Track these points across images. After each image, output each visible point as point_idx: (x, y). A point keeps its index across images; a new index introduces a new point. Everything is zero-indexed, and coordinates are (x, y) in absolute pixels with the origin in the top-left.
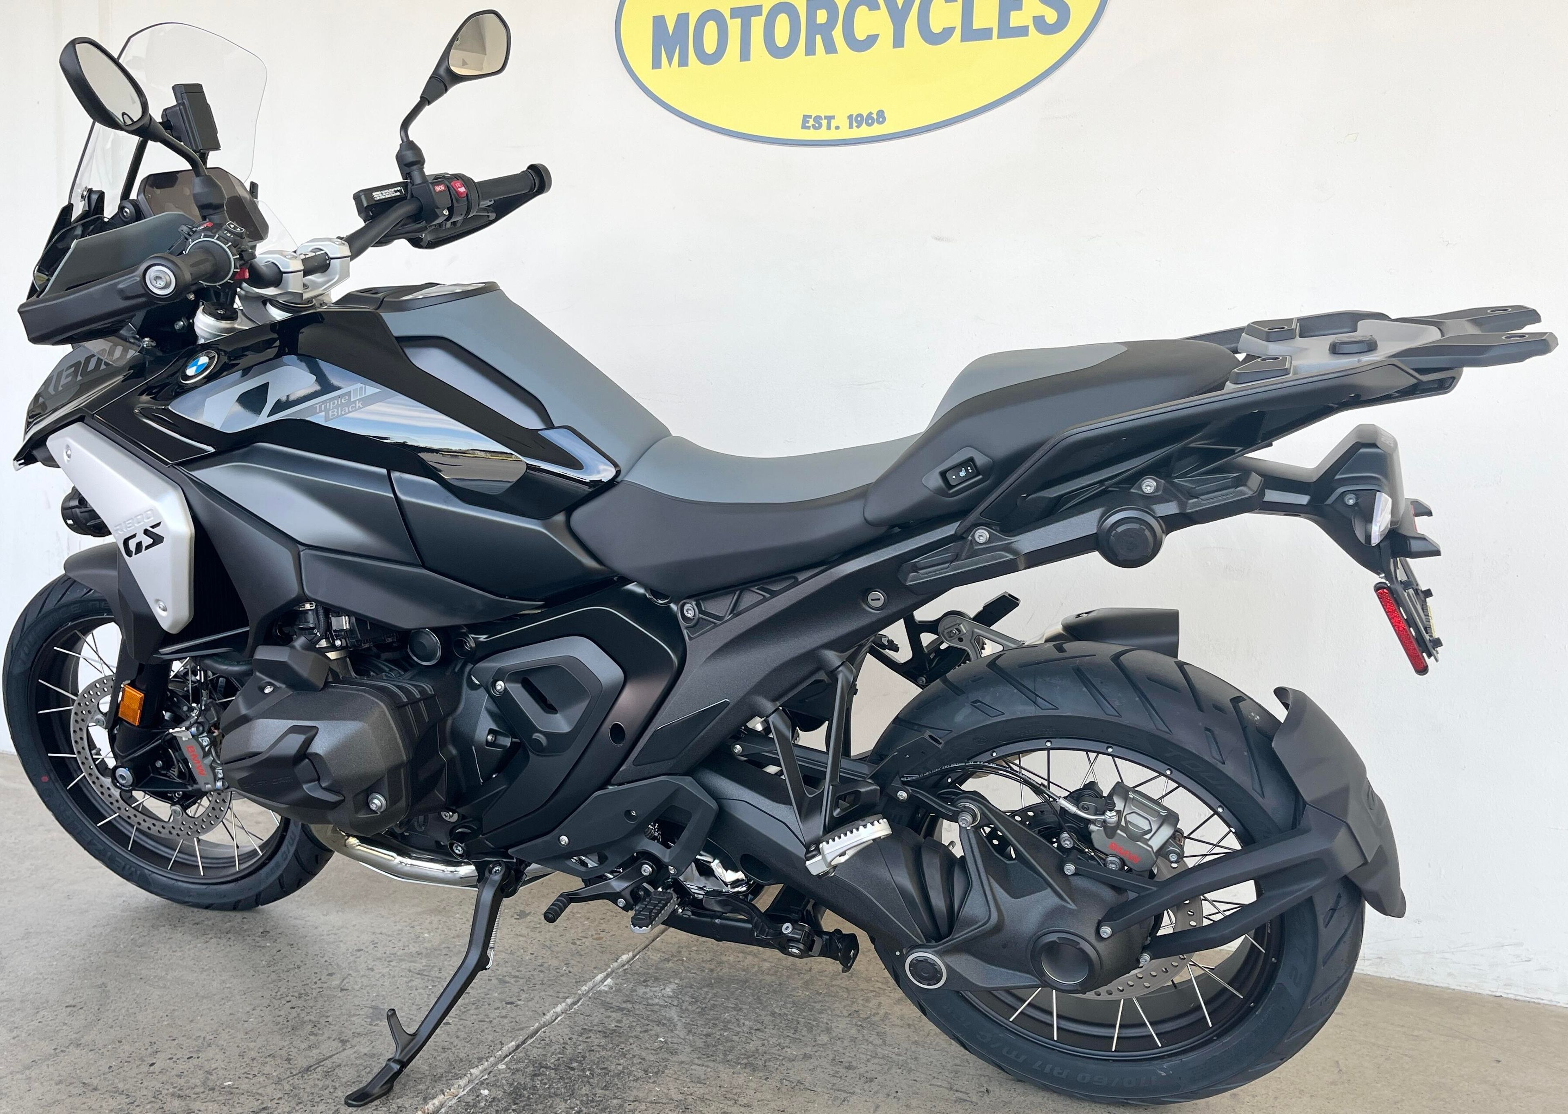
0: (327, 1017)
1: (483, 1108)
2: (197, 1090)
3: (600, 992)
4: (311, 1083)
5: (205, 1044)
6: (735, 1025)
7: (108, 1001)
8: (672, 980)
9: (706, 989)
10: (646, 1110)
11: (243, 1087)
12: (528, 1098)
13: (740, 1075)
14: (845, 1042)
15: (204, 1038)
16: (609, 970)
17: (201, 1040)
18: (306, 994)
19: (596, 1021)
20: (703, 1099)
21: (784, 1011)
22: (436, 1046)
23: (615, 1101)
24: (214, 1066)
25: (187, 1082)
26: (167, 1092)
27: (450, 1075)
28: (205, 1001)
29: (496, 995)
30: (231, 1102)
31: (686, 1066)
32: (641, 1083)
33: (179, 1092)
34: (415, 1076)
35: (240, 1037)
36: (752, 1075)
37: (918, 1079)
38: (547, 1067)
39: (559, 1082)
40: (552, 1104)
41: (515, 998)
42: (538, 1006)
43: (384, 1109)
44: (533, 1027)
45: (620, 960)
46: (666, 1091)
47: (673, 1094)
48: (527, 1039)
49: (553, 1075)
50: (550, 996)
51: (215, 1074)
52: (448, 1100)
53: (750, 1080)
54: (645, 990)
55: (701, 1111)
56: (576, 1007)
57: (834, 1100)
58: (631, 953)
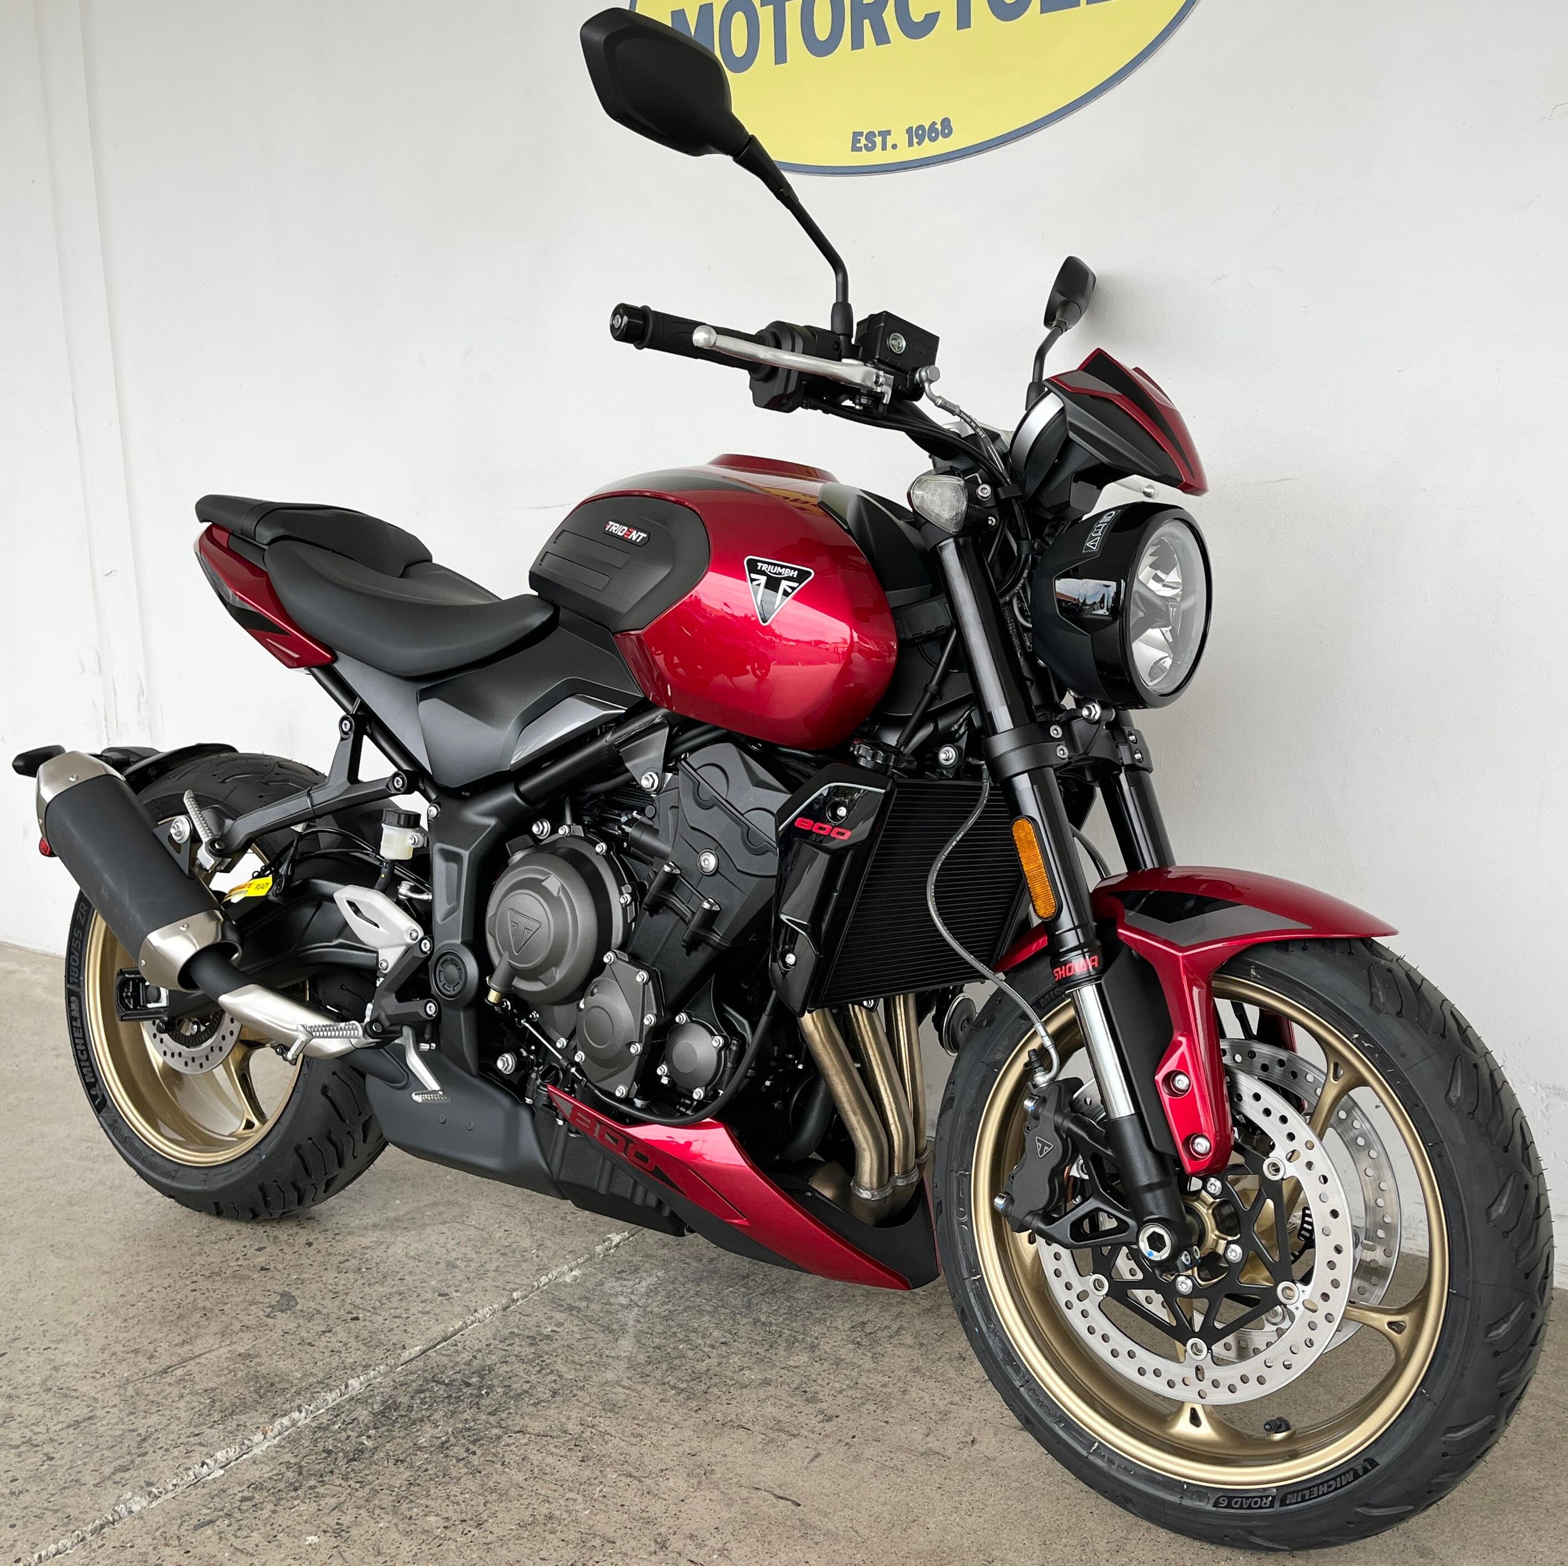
0: (226, 1303)
1: (335, 1432)
2: (32, 1390)
3: (557, 1285)
4: (159, 1388)
5: (73, 1332)
6: (700, 1334)
8: (655, 1271)
10: (526, 1445)
11: (82, 1389)
12: (395, 1422)
13: (669, 1404)
14: (826, 1364)
16: (588, 1255)
17: (71, 1327)
18: (219, 1274)
19: (532, 1322)
20: (603, 1434)
21: (771, 1318)
22: (326, 1347)
23: (495, 1431)
24: (66, 1360)
25: (27, 1379)
27: (321, 1386)
28: (104, 1277)
29: (434, 1283)
30: (59, 1407)
31: (607, 1388)
32: (540, 1408)
35: (115, 1325)
36: (683, 1405)
38: (439, 1381)
39: (443, 1402)
40: (417, 1431)
41: (453, 1289)
42: (474, 1300)
43: (221, 1427)
44: (452, 1329)
45: (607, 1243)
46: (564, 1420)
47: (570, 1426)
48: (438, 1343)
49: (441, 1392)
50: (497, 1287)
51: (62, 1371)
52: (303, 1419)
53: (676, 1412)
54: (614, 1284)
55: (591, 1450)
56: (519, 1304)
57: (767, 1443)
58: (626, 1234)
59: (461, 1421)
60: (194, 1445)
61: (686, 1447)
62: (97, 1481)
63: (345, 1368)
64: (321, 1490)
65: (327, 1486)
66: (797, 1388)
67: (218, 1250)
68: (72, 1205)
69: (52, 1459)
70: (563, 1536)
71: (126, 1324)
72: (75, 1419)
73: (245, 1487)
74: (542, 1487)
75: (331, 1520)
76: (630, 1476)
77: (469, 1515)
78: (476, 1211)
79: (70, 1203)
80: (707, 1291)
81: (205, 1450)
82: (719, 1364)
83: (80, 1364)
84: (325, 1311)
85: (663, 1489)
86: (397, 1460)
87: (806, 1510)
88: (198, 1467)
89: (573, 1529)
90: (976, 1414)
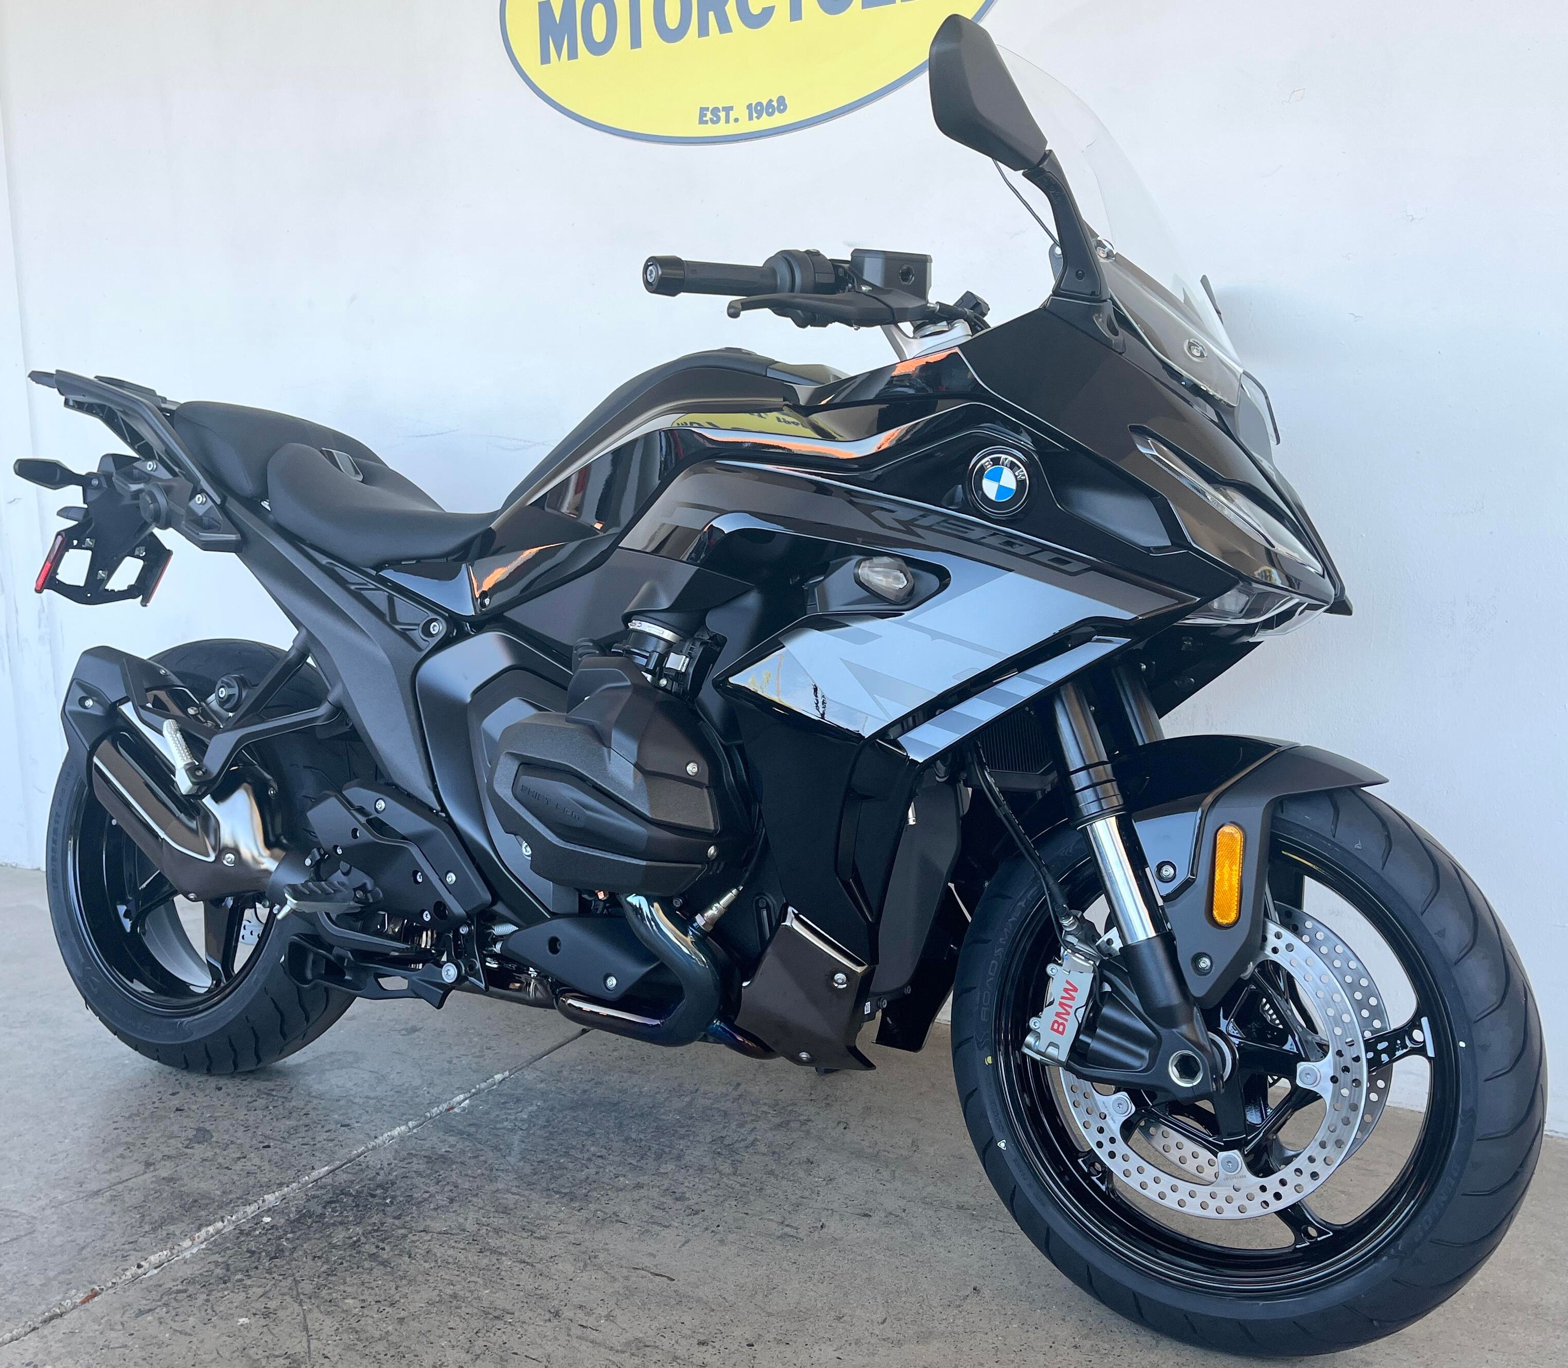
0: (147, 1138)
1: (256, 1236)
3: (449, 1115)
4: (92, 1207)
6: (579, 1150)
8: (535, 1102)
9: (567, 1112)
10: (429, 1241)
12: (310, 1227)
13: (554, 1206)
14: (691, 1172)
16: (473, 1090)
18: (138, 1115)
19: (428, 1144)
20: (497, 1231)
21: (642, 1136)
22: (242, 1170)
23: (401, 1231)
27: (241, 1201)
28: (31, 1121)
29: (336, 1116)
31: (499, 1195)
32: (440, 1212)
34: (203, 1202)
36: (566, 1205)
37: (750, 1212)
38: (347, 1194)
39: (352, 1210)
40: (331, 1233)
41: (354, 1121)
42: (374, 1128)
43: (153, 1236)
44: (356, 1153)
45: (490, 1081)
46: (461, 1220)
47: (468, 1225)
48: (344, 1164)
49: (350, 1203)
50: (395, 1118)
52: (225, 1226)
53: (561, 1211)
54: (498, 1113)
55: (488, 1243)
56: (415, 1131)
57: (643, 1234)
58: (507, 1073)
59: (370, 1225)
60: (129, 1250)
61: (571, 1238)
62: (43, 1281)
63: (261, 1186)
64: (249, 1282)
65: (253, 1279)
66: (666, 1190)
70: (468, 1310)
73: (179, 1282)
74: (446, 1274)
75: (260, 1305)
76: (523, 1262)
77: (383, 1297)
81: (140, 1254)
82: (597, 1173)
84: (238, 1141)
85: (553, 1271)
86: (315, 1257)
87: (680, 1284)
88: (134, 1268)
89: (475, 1305)
90: (824, 1206)
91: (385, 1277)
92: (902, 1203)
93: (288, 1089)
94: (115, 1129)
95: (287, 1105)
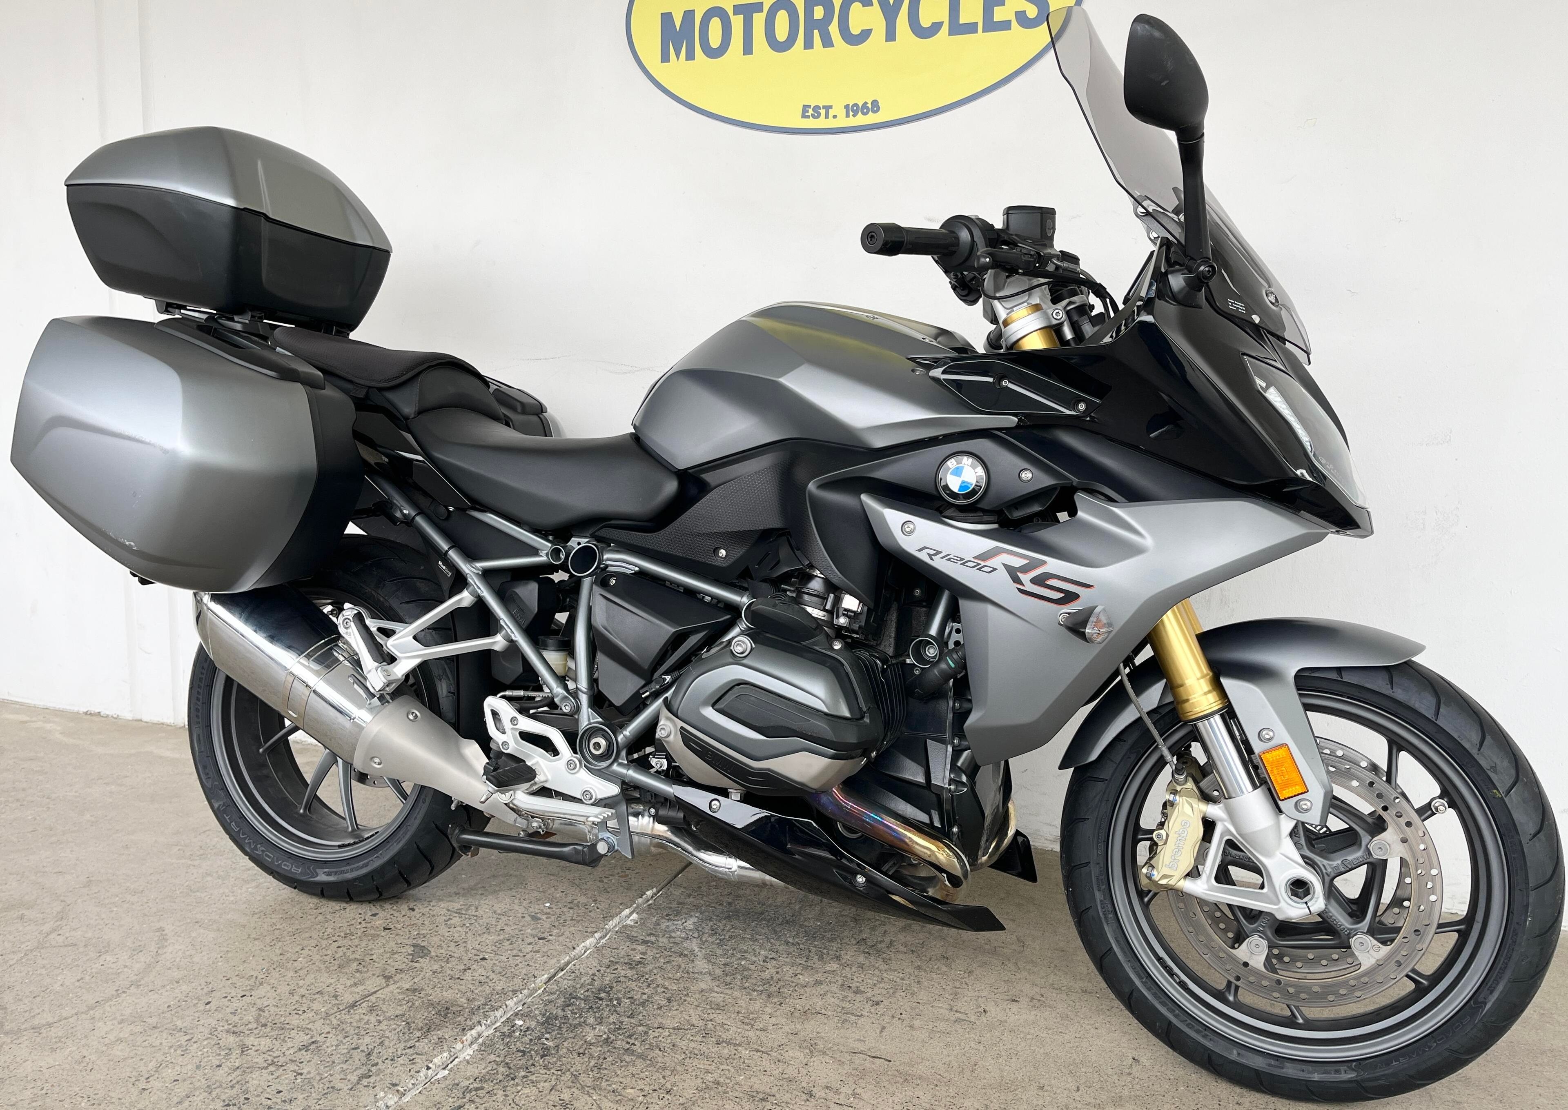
0: (372, 955)
1: (517, 1038)
2: (250, 1026)
3: (626, 926)
4: (357, 1017)
5: (257, 983)
6: (752, 954)
7: (166, 944)
8: (692, 913)
9: (724, 921)
10: (669, 1036)
11: (293, 1022)
12: (560, 1028)
13: (757, 1002)
14: (854, 969)
15: (256, 977)
16: (635, 905)
17: (253, 979)
18: (352, 934)
19: (623, 953)
20: (723, 1024)
21: (797, 940)
22: (473, 980)
23: (641, 1028)
24: (266, 1004)
25: (241, 1019)
26: (222, 1028)
27: (487, 1007)
28: (256, 942)
29: (529, 931)
30: (282, 1037)
31: (706, 994)
32: (665, 1011)
33: (235, 1029)
35: (289, 976)
36: (767, 1001)
37: (921, 1001)
38: (576, 998)
39: (588, 1011)
40: (582, 1032)
41: (547, 934)
42: (568, 940)
43: (426, 1041)
44: (563, 961)
45: (644, 897)
46: (687, 1018)
47: (694, 1021)
48: (558, 972)
49: (583, 1005)
51: (267, 1012)
52: (485, 1031)
53: (766, 1006)
54: (668, 924)
55: (720, 1036)
56: (604, 941)
57: (843, 1022)
58: (655, 890)
59: (610, 1024)
60: (413, 1054)
61: (786, 1028)
62: (350, 1087)
63: (497, 993)
64: (534, 1078)
65: (536, 1075)
66: (842, 985)
67: (340, 917)
68: (194, 892)
69: (301, 1074)
70: (735, 1095)
71: (298, 974)
72: (302, 1044)
73: (472, 1080)
74: (699, 1064)
75: (554, 1097)
76: (758, 1051)
77: (657, 1087)
78: (530, 880)
79: (191, 891)
80: (738, 924)
81: (424, 1057)
82: (778, 973)
83: (279, 1005)
84: (456, 955)
85: (788, 1058)
86: (579, 1054)
87: (897, 1063)
88: (424, 1070)
89: (739, 1090)
90: (976, 994)
91: (649, 1069)
92: (1037, 990)
93: (473, 908)
94: (339, 947)
95: (481, 921)
